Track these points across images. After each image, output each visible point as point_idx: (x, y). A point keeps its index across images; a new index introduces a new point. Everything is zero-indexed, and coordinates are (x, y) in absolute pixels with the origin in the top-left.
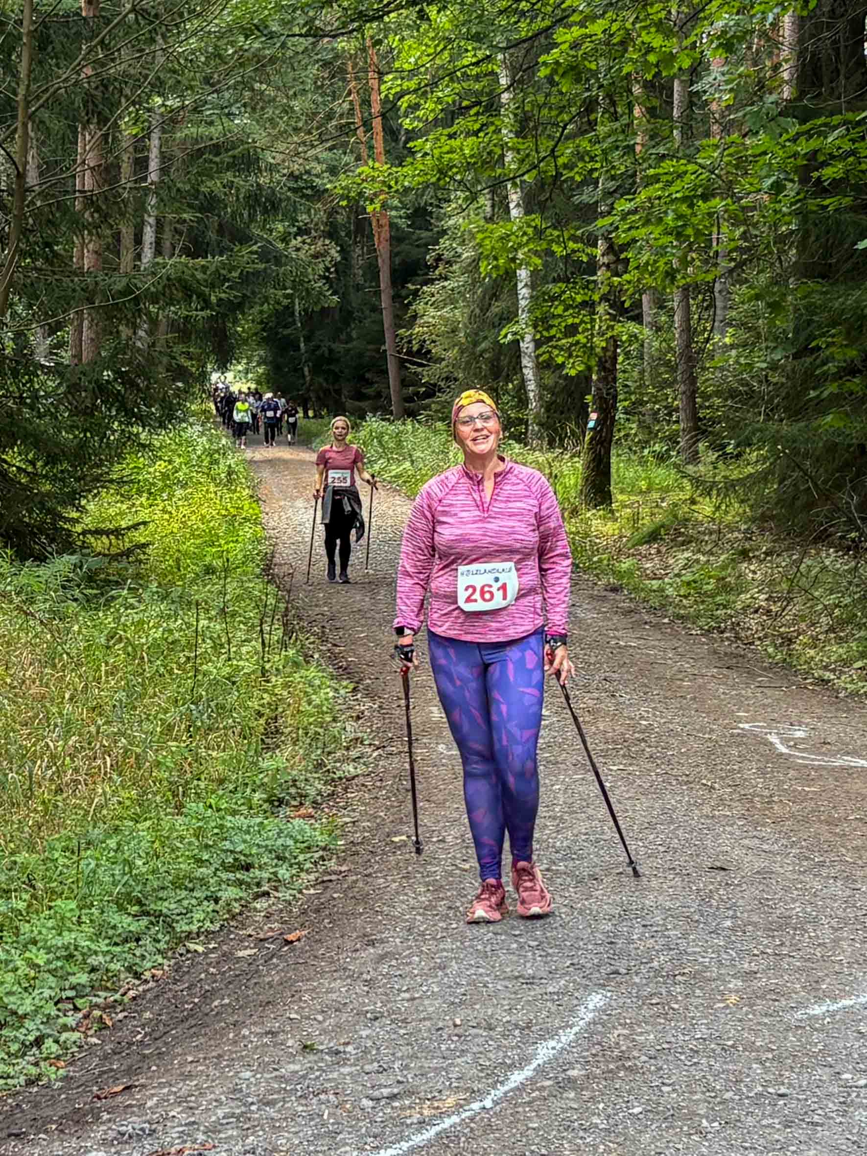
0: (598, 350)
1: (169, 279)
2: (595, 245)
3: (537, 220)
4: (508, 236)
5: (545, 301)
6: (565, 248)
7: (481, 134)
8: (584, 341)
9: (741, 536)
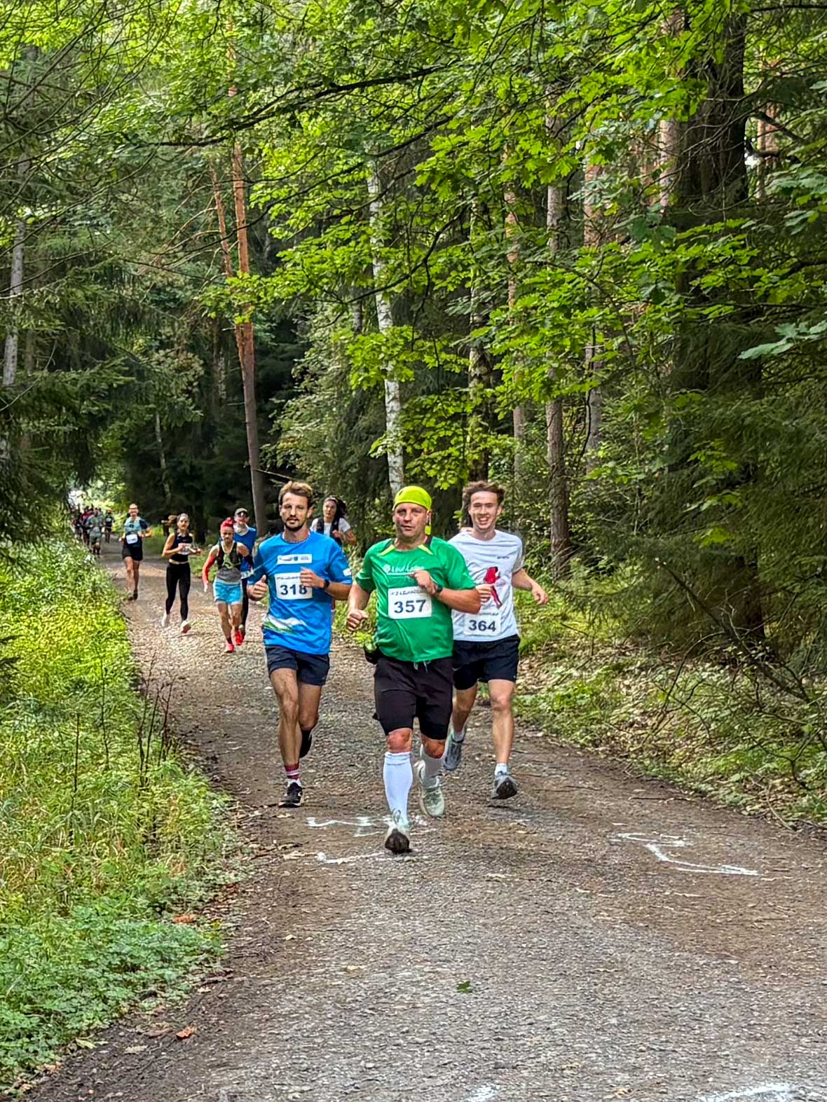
0: (470, 463)
1: (39, 390)
2: (467, 356)
3: (408, 331)
4: (379, 347)
5: (416, 413)
6: (437, 359)
7: (352, 243)
8: (457, 453)
9: (614, 651)
